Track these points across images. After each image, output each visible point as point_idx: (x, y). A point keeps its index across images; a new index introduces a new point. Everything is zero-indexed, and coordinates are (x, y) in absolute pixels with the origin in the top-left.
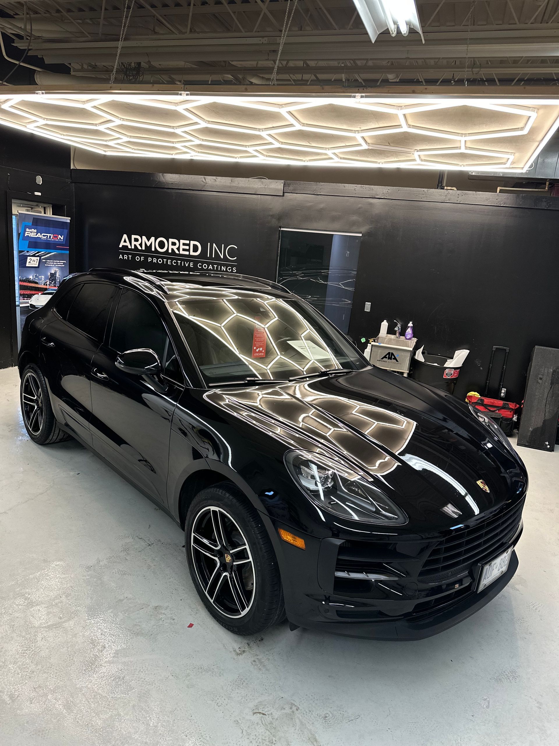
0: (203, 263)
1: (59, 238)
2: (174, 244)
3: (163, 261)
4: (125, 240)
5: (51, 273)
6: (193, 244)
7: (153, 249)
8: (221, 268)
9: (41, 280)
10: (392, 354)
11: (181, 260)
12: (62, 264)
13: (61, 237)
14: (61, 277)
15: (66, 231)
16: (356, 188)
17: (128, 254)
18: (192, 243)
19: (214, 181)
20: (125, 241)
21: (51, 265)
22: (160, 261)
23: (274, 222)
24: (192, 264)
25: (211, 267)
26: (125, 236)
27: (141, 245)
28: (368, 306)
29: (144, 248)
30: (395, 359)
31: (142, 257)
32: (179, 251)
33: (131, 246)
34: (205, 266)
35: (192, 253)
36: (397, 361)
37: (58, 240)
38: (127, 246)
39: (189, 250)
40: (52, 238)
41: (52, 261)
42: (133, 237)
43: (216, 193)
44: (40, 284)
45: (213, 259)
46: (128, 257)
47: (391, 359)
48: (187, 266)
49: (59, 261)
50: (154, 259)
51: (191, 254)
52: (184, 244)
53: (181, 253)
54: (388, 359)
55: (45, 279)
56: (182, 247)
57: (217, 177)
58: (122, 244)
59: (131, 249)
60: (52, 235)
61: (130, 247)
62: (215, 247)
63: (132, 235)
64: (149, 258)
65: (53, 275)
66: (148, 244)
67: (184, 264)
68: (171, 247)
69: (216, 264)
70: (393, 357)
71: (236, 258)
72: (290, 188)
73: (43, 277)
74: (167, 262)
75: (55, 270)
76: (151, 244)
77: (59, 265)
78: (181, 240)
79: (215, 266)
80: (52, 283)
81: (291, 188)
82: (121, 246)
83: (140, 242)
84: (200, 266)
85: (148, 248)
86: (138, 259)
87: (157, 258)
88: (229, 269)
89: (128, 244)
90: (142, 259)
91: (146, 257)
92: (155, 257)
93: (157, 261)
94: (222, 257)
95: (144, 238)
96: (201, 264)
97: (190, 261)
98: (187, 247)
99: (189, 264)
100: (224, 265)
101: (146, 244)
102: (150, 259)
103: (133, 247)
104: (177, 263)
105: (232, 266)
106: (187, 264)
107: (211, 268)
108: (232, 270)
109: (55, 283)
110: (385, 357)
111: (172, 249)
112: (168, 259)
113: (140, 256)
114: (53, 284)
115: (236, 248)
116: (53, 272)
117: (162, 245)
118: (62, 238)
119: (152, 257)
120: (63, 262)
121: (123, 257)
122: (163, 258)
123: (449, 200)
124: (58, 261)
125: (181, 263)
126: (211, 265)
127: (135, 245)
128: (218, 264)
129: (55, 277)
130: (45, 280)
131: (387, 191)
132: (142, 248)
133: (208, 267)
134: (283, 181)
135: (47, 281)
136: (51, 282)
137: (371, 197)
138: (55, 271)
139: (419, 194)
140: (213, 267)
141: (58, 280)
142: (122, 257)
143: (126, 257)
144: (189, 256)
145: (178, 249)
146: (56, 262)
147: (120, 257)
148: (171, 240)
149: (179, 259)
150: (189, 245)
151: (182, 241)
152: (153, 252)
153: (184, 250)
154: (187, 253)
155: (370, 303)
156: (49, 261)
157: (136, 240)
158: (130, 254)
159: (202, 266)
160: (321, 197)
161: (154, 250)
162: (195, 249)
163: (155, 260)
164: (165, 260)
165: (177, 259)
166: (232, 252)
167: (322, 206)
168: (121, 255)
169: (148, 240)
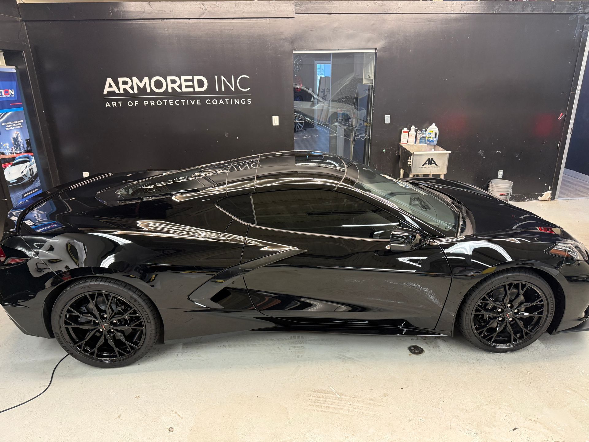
0: (212, 98)
1: (10, 94)
2: (173, 82)
3: (163, 103)
4: (110, 84)
5: (13, 138)
6: (198, 80)
7: (148, 91)
8: (233, 102)
9: (6, 148)
10: (432, 159)
11: (186, 99)
12: (20, 124)
13: (11, 92)
14: (23, 140)
15: (14, 83)
16: (369, 4)
17: (117, 100)
18: (196, 78)
19: (215, 6)
21: (11, 128)
22: (159, 103)
23: (287, 46)
24: (199, 101)
25: (221, 102)
26: (109, 80)
27: (132, 87)
28: (387, 119)
29: (136, 91)
30: (435, 163)
31: (135, 102)
33: (119, 90)
34: (215, 102)
35: (197, 89)
36: (436, 165)
37: (10, 96)
38: (114, 91)
39: (193, 87)
40: (3, 94)
41: (10, 123)
42: (120, 80)
43: (217, 20)
44: (7, 154)
45: (223, 93)
46: (118, 104)
47: (431, 164)
48: (193, 104)
50: (151, 101)
51: (196, 90)
52: (186, 81)
53: (183, 91)
54: (429, 165)
56: (184, 84)
57: (218, 2)
58: (106, 90)
59: (120, 95)
60: (3, 90)
61: (117, 92)
62: (223, 80)
63: (119, 78)
64: (145, 101)
65: (16, 140)
66: (142, 86)
67: (190, 102)
68: (170, 86)
69: (227, 98)
70: (433, 162)
71: (249, 89)
72: (301, 9)
73: (7, 144)
74: (168, 103)
75: (16, 133)
76: (145, 85)
78: (181, 77)
79: (227, 100)
80: (17, 150)
81: (303, 8)
82: (105, 92)
83: (130, 84)
84: (208, 102)
85: (142, 91)
86: (130, 104)
87: (155, 100)
88: (243, 102)
89: (114, 88)
90: (136, 104)
91: (141, 101)
92: (152, 99)
93: (155, 103)
94: (233, 89)
95: (135, 80)
96: (210, 100)
97: (196, 98)
98: (191, 84)
99: (196, 102)
100: (237, 98)
101: (138, 85)
102: (146, 103)
103: (122, 92)
104: (181, 102)
105: (246, 98)
106: (193, 102)
107: (223, 103)
108: (247, 102)
109: (20, 149)
110: (426, 163)
111: (173, 88)
112: (168, 99)
113: (133, 100)
115: (249, 77)
117: (158, 84)
118: (13, 93)
119: (149, 100)
120: (20, 121)
121: (111, 104)
122: (162, 99)
123: (454, 10)
124: (16, 122)
125: (185, 102)
126: (221, 100)
127: (125, 89)
128: (229, 98)
129: (18, 142)
130: (10, 148)
131: (398, 5)
132: (133, 91)
133: (219, 102)
134: (293, 2)
135: (12, 149)
136: (15, 148)
137: (384, 12)
138: (16, 135)
139: (429, 6)
140: (225, 102)
141: (22, 145)
142: (109, 105)
143: (114, 104)
144: (194, 93)
145: (180, 87)
146: (14, 124)
147: (107, 105)
148: (169, 78)
149: (183, 98)
150: (192, 81)
151: (183, 78)
152: (149, 94)
153: (187, 87)
154: (191, 90)
155: (390, 115)
156: (7, 123)
157: (125, 83)
158: (120, 100)
159: (211, 102)
160: (333, 16)
162: (201, 83)
163: (152, 103)
164: (165, 101)
165: (180, 99)
166: (243, 83)
167: (336, 25)
168: (107, 103)
169: (141, 82)
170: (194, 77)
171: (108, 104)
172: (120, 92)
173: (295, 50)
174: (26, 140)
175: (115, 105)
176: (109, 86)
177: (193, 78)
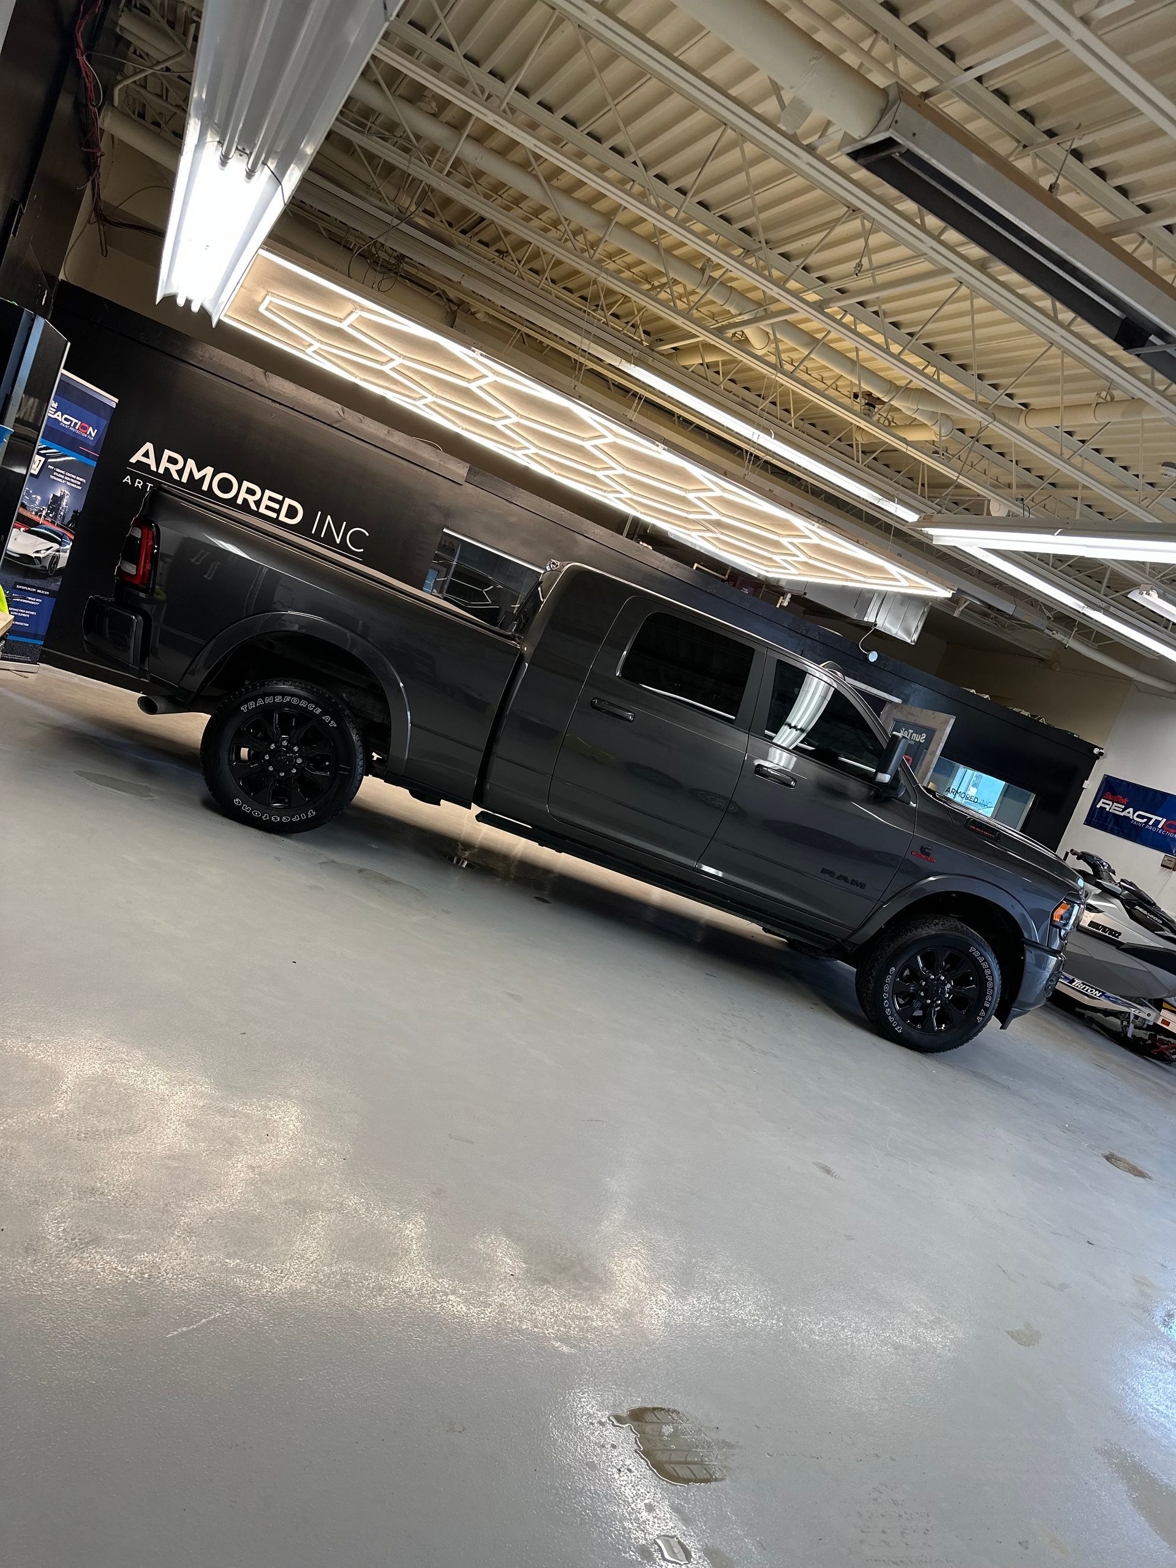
2: (251, 492)
4: (147, 452)
6: (289, 505)
7: (205, 488)
17: (145, 480)
18: (288, 501)
19: (361, 421)
20: (146, 455)
23: (437, 516)
26: (149, 446)
27: (180, 472)
29: (184, 480)
32: (258, 507)
33: (158, 468)
35: (282, 518)
38: (149, 465)
39: (278, 512)
42: (167, 453)
43: (354, 438)
44: (29, 511)
45: (321, 540)
46: (145, 486)
49: (74, 477)
51: (280, 518)
52: (271, 499)
53: (260, 511)
55: (42, 503)
56: (265, 502)
57: (365, 417)
58: (137, 457)
59: (156, 474)
61: (153, 468)
62: (329, 522)
63: (166, 450)
66: (197, 475)
68: (243, 495)
71: (362, 550)
72: (475, 479)
76: (204, 477)
77: (73, 485)
78: (266, 491)
81: (478, 479)
82: (133, 460)
83: (180, 466)
85: (194, 484)
89: (151, 461)
94: (338, 541)
95: (191, 463)
98: (277, 506)
101: (191, 473)
103: (161, 471)
111: (245, 500)
114: (52, 518)
115: (367, 534)
116: (59, 495)
117: (225, 486)
121: (133, 482)
127: (167, 470)
132: (181, 478)
134: (468, 465)
137: (579, 532)
142: (129, 481)
143: (139, 483)
144: (276, 520)
145: (258, 503)
147: (125, 480)
148: (246, 484)
150: (281, 503)
151: (268, 493)
152: (203, 493)
153: (268, 508)
154: (274, 515)
157: (172, 461)
158: (151, 481)
160: (514, 507)
161: (206, 490)
162: (292, 513)
166: (357, 539)
167: (513, 519)
168: (128, 477)
169: (199, 471)
170: (286, 499)
171: (127, 479)
172: (157, 469)
173: (448, 528)
174: (74, 511)
175: (140, 485)
176: (144, 454)
177: (284, 499)
